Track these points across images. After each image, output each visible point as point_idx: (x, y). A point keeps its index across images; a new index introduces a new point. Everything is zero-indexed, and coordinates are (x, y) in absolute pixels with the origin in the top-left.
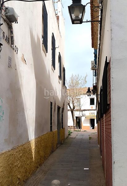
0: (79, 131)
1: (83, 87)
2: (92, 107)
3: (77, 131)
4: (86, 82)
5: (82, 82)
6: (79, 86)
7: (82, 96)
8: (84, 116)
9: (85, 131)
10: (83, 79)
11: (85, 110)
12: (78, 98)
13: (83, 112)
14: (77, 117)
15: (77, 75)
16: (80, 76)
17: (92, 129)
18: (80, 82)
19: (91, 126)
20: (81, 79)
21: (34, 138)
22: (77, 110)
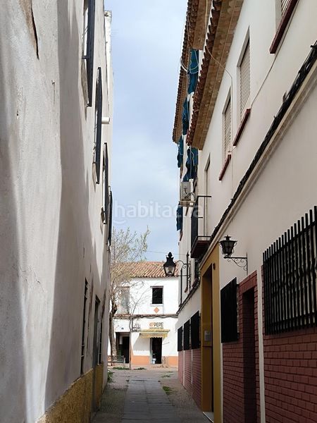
0: (127, 369)
1: (138, 259)
2: (157, 310)
3: (121, 369)
4: (146, 246)
5: (136, 246)
6: (129, 256)
7: (133, 282)
8: (136, 331)
9: (141, 369)
10: (140, 239)
11: (139, 317)
12: (126, 286)
13: (135, 321)
14: (118, 334)
15: (125, 231)
16: (132, 232)
17: (154, 362)
18: (131, 246)
19: (153, 357)
20: (134, 240)
21: (43, 412)
22: (121, 317)
